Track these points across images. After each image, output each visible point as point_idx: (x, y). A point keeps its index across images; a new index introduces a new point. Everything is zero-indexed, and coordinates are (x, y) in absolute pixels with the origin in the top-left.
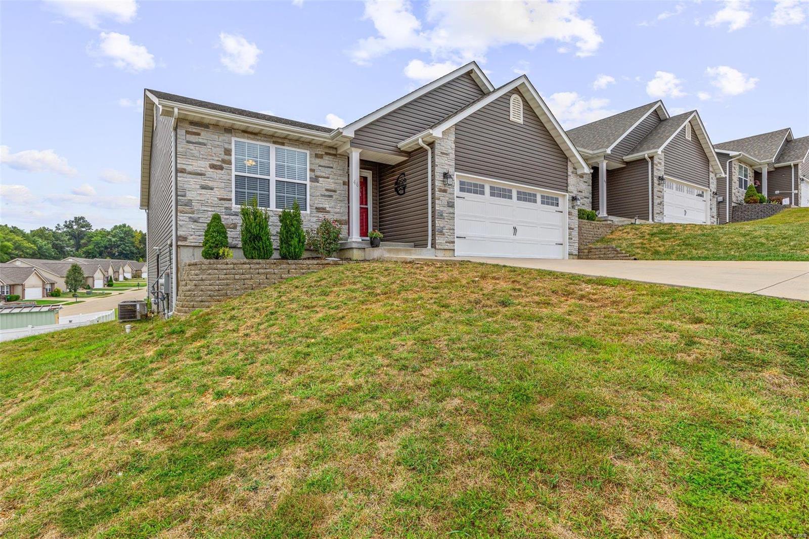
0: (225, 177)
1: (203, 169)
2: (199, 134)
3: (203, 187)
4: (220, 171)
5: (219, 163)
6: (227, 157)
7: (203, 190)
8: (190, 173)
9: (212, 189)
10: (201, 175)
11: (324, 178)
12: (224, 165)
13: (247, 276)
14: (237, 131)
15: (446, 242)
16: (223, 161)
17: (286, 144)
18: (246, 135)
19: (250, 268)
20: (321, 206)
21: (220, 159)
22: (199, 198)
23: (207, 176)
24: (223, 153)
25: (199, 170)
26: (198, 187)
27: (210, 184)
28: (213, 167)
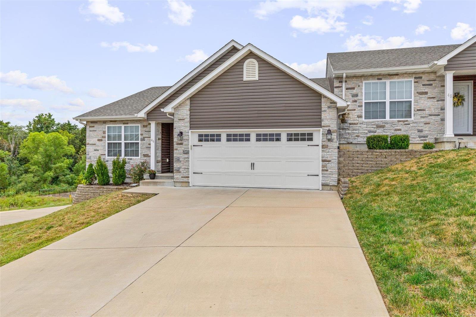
0: (103, 144)
1: (95, 142)
2: (93, 127)
3: (95, 150)
4: (101, 142)
5: (101, 138)
6: (104, 135)
7: (95, 151)
8: (90, 145)
9: (98, 150)
10: (95, 144)
11: (148, 137)
12: (103, 139)
13: (87, 194)
14: (108, 122)
15: (182, 177)
16: (103, 137)
17: (129, 123)
18: (112, 123)
19: (89, 190)
20: (146, 153)
21: (101, 136)
22: (93, 155)
23: (97, 145)
24: (103, 133)
25: (94, 143)
26: (93, 150)
27: (98, 148)
28: (99, 140)
